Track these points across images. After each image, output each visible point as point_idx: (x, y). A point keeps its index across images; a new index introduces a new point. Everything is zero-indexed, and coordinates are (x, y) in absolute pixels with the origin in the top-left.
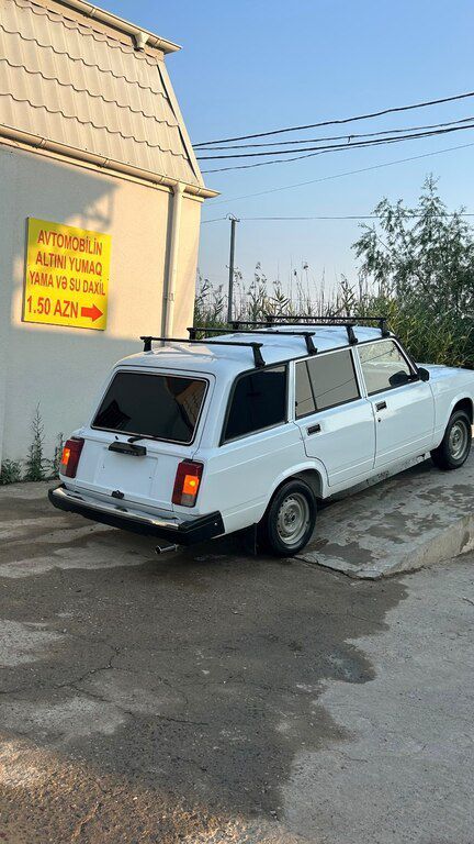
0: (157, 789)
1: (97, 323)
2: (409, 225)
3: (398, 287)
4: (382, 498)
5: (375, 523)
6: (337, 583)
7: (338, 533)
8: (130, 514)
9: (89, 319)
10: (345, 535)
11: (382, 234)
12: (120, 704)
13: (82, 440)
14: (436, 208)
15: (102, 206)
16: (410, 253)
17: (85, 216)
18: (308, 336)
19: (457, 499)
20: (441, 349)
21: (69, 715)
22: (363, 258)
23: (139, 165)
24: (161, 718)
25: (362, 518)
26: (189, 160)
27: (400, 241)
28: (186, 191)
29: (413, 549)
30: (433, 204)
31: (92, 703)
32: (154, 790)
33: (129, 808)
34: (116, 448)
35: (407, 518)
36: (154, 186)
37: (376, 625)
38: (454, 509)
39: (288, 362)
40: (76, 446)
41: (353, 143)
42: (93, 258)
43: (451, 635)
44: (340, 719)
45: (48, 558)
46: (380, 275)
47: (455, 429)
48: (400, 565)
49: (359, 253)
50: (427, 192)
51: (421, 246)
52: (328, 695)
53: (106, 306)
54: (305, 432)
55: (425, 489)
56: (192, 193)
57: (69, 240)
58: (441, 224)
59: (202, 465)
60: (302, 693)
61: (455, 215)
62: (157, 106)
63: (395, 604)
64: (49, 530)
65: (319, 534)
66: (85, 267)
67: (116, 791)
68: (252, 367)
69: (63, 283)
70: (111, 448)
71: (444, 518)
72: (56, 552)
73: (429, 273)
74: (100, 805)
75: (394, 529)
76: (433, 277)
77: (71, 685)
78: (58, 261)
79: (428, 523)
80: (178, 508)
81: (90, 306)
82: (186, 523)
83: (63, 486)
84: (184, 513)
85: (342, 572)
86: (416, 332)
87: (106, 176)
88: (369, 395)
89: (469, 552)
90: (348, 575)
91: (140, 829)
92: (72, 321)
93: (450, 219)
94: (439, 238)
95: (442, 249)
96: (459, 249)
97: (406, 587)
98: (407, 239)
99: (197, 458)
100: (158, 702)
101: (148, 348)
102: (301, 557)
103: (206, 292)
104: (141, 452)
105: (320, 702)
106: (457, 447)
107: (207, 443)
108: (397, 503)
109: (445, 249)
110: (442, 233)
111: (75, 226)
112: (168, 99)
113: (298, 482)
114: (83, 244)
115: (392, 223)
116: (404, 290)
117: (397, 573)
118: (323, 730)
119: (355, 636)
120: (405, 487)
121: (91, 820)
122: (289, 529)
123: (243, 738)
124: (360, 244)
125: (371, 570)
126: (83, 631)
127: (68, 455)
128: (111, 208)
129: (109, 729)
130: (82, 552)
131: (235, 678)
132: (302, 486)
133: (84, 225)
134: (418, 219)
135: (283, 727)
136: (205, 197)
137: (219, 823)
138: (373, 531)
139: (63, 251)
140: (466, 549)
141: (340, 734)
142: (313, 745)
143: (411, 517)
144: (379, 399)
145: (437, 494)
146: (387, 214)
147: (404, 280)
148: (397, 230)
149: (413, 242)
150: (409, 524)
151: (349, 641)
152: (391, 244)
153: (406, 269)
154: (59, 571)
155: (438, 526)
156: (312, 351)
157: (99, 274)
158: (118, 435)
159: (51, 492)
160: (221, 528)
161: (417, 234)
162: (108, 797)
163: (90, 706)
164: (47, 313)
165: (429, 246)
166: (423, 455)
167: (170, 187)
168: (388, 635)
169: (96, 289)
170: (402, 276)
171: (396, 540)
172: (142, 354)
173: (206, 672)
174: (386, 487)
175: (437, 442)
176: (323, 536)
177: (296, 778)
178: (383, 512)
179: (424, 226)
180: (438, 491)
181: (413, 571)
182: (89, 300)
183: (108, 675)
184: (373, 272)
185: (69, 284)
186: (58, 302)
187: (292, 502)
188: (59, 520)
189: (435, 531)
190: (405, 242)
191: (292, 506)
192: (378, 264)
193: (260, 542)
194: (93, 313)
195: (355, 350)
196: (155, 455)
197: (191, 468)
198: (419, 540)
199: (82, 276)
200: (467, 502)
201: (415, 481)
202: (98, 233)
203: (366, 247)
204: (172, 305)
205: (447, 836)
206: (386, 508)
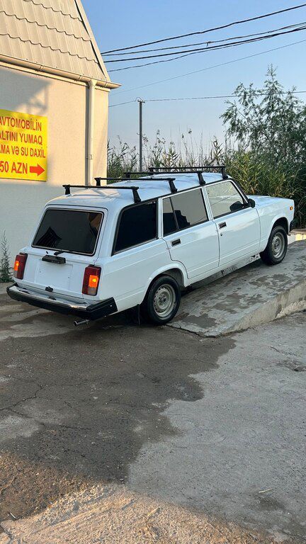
0: (52, 468)
1: (41, 177)
2: (258, 101)
3: (253, 144)
4: (227, 284)
5: (220, 301)
6: (191, 340)
7: (195, 309)
8: (57, 301)
9: (35, 174)
10: (200, 310)
11: (240, 107)
12: (37, 418)
13: (26, 255)
14: (276, 89)
15: (41, 97)
16: (260, 119)
17: (29, 105)
18: (171, 181)
19: (274, 284)
20: (278, 184)
21: (5, 426)
22: (228, 125)
23: (64, 69)
24: (62, 426)
25: (212, 298)
26: (99, 64)
27: (252, 112)
28: (97, 85)
29: (242, 317)
30: (274, 86)
31: (20, 419)
32: (50, 469)
33: (33, 480)
34: (46, 259)
35: (241, 297)
36: (75, 82)
37: (211, 364)
38: (271, 291)
39: (157, 198)
40: (22, 259)
41: (210, 47)
42: (36, 133)
43: (258, 370)
44: (175, 424)
45: (5, 331)
46: (240, 136)
47: (276, 238)
48: (233, 327)
49: (225, 122)
50: (269, 78)
51: (267, 115)
52: (170, 409)
53: (47, 164)
54: (170, 245)
55: (255, 278)
56: (101, 86)
57: (18, 122)
58: (279, 99)
59: (100, 268)
60: (154, 408)
61: (289, 93)
62: (75, 26)
63: (226, 352)
64: (10, 314)
65: (183, 309)
66: (31, 139)
67: (26, 470)
68: (133, 203)
69: (16, 151)
70: (44, 259)
71: (264, 296)
72: (12, 327)
73: (273, 133)
74: (15, 478)
75: (231, 304)
76: (276, 135)
77: (9, 409)
78: (12, 136)
79: (253, 301)
80: (86, 297)
81: (35, 165)
82: (92, 306)
83: (16, 285)
84: (90, 300)
85: (195, 333)
86: (262, 174)
87: (43, 77)
88: (214, 218)
89: (281, 318)
90: (199, 335)
91: (38, 491)
92: (24, 176)
93: (286, 95)
94: (279, 109)
95: (282, 116)
96: (293, 115)
97: (235, 341)
98: (257, 110)
99: (97, 264)
100: (62, 417)
101: (68, 192)
102: (170, 325)
103: (125, 152)
104: (62, 261)
105: (165, 413)
106: (277, 250)
107: (103, 254)
108: (236, 287)
109: (283, 116)
110: (281, 105)
111: (23, 111)
112: (83, 22)
113: (167, 277)
114: (28, 124)
115: (247, 100)
116: (256, 145)
117: (231, 333)
118: (163, 429)
119: (196, 372)
120: (242, 278)
121: (9, 488)
122: (162, 307)
123: (112, 437)
124: (226, 115)
125: (214, 331)
126: (21, 375)
127: (17, 265)
128: (46, 98)
129: (28, 434)
130: (28, 327)
131: (114, 400)
132: (170, 279)
133: (29, 111)
134: (264, 97)
135: (138, 429)
136: (111, 88)
137: (87, 486)
138: (218, 307)
139: (15, 129)
140: (279, 316)
141: (173, 432)
142: (155, 438)
143: (243, 296)
144: (221, 220)
145: (263, 281)
146: (243, 94)
147: (256, 138)
148: (250, 105)
149: (261, 112)
150: (242, 301)
151: (191, 376)
152: (247, 114)
153: (257, 131)
154: (12, 339)
155: (259, 302)
156: (174, 190)
157: (41, 143)
158: (48, 251)
159: (8, 289)
160: (115, 308)
161: (264, 106)
162: (21, 474)
163: (18, 421)
164: (7, 172)
165: (272, 114)
166: (254, 256)
167: (86, 82)
168: (217, 371)
169: (40, 154)
170: (255, 136)
171: (232, 312)
172: (65, 197)
173: (95, 398)
174: (230, 278)
175: (263, 247)
176: (186, 311)
177: (140, 459)
178: (226, 294)
179: (268, 101)
180: (262, 279)
181: (243, 331)
182: (34, 162)
183: (33, 401)
184: (235, 134)
185: (20, 152)
186: (14, 164)
187: (164, 290)
188: (17, 306)
189: (258, 305)
190: (256, 113)
191: (164, 293)
192: (238, 128)
193: (143, 316)
194: (38, 170)
195: (204, 188)
196: (72, 263)
197: (93, 271)
198: (247, 311)
199: (29, 145)
200: (281, 286)
201: (249, 273)
202: (39, 116)
203: (230, 117)
204: (92, 163)
205: (227, 490)
206: (228, 292)
